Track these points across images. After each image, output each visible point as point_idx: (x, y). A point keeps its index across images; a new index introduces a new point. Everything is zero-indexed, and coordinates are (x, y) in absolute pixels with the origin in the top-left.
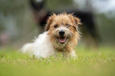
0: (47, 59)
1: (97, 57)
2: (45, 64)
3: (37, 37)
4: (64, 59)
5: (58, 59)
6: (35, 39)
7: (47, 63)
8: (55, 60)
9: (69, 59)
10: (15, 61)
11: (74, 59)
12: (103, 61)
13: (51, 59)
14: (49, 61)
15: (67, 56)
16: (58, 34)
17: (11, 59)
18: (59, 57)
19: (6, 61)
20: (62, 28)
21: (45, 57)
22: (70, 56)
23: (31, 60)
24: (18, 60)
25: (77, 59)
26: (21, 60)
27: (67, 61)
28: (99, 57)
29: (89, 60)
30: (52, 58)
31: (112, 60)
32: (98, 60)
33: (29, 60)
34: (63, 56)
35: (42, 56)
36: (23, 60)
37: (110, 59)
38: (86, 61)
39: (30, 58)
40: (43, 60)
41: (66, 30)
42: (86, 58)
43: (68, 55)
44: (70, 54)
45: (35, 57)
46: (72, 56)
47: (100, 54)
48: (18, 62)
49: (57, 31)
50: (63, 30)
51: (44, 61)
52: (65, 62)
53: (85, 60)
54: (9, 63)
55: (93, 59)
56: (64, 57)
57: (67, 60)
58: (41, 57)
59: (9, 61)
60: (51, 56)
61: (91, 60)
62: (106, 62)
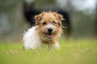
0: (35, 49)
1: (77, 48)
2: (33, 54)
4: (49, 50)
5: (44, 49)
6: (25, 33)
7: (35, 53)
8: (42, 50)
9: (53, 49)
10: (7, 51)
11: (58, 49)
12: (82, 51)
13: (38, 50)
14: (37, 51)
15: (51, 47)
16: (47, 31)
17: (4, 50)
18: (44, 48)
20: (49, 26)
21: (33, 48)
22: (54, 47)
23: (21, 51)
24: (11, 51)
25: (60, 49)
26: (13, 51)
28: (79, 48)
29: (70, 50)
30: (39, 48)
31: (90, 50)
32: (78, 50)
33: (20, 50)
34: (48, 47)
35: (31, 48)
36: (14, 51)
37: (87, 49)
38: (68, 51)
39: (20, 49)
40: (31, 50)
41: (53, 28)
42: (67, 49)
43: (53, 47)
44: (54, 45)
46: (56, 47)
47: (79, 45)
48: (10, 52)
50: (51, 28)
51: (33, 51)
52: (50, 52)
53: (66, 50)
54: (3, 53)
55: (74, 49)
56: (50, 48)
57: (52, 50)
58: (29, 48)
59: (2, 52)
60: (38, 47)
61: (72, 50)
62: (84, 51)
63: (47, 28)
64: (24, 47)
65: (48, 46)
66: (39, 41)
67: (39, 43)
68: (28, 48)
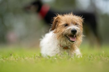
0: (53, 57)
1: (101, 55)
2: (52, 62)
3: (44, 36)
4: (69, 57)
5: (63, 57)
8: (61, 58)
9: (74, 57)
10: (23, 59)
11: (79, 57)
12: (106, 59)
13: (56, 57)
14: (55, 58)
17: (19, 57)
19: (14, 59)
23: (38, 58)
24: (26, 58)
25: (82, 57)
27: (72, 59)
28: (103, 55)
29: (93, 58)
30: (58, 56)
32: (102, 58)
33: (36, 58)
36: (30, 58)
39: (37, 56)
40: (49, 58)
42: (90, 57)
45: (42, 55)
46: (77, 54)
47: (103, 52)
48: (26, 60)
49: (69, 30)
51: (51, 59)
52: (70, 59)
53: (89, 58)
54: (17, 61)
55: (97, 57)
58: (47, 55)
59: (17, 59)
61: (95, 58)
63: (71, 29)
64: (40, 54)
65: (68, 53)
66: (58, 47)
67: (57, 48)
68: (45, 55)
